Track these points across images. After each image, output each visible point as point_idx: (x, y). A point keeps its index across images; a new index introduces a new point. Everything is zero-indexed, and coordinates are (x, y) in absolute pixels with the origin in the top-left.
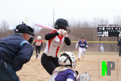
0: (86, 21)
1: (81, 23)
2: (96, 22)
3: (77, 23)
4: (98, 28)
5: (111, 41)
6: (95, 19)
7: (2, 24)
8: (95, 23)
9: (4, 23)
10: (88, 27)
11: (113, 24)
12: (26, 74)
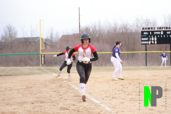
0: (125, 23)
1: (119, 26)
2: (139, 25)
3: (113, 26)
4: (142, 32)
5: (161, 50)
6: (138, 20)
7: (7, 30)
8: (137, 26)
9: (10, 29)
10: (128, 31)
11: (164, 26)
12: (43, 100)
